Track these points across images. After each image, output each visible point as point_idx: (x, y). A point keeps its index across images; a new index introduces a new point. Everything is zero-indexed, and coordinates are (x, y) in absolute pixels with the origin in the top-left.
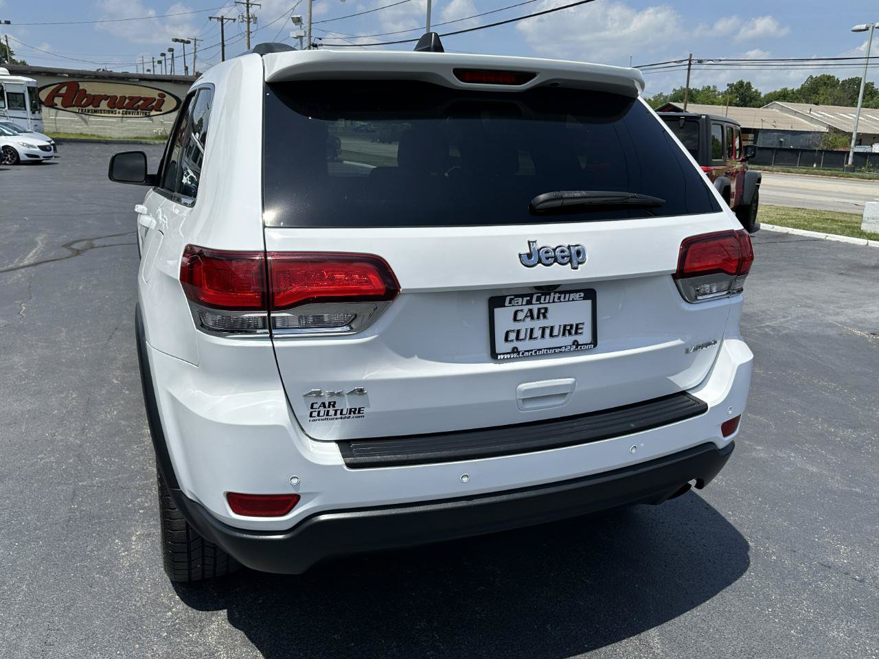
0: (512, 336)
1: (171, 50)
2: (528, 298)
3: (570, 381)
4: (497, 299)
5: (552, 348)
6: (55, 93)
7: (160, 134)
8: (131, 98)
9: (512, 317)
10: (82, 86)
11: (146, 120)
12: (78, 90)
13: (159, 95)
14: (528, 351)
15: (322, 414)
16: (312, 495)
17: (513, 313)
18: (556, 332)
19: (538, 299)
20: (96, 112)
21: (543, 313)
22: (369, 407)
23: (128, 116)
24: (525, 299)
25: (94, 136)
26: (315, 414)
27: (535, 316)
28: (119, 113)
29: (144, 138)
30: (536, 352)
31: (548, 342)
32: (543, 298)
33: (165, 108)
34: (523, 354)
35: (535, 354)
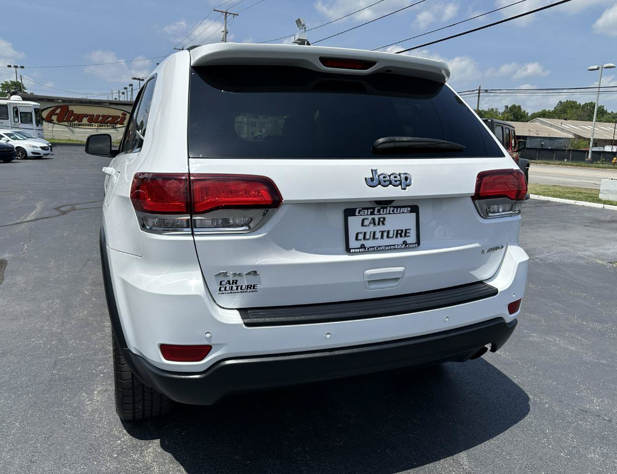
0: (361, 236)
1: (131, 85)
2: (372, 210)
3: (401, 269)
4: (350, 210)
5: (389, 246)
6: (53, 113)
8: (103, 116)
9: (361, 224)
10: (71, 108)
12: (68, 111)
13: (122, 114)
14: (372, 247)
15: (228, 289)
16: (220, 346)
17: (361, 221)
18: (391, 235)
19: (379, 211)
20: (79, 125)
21: (382, 221)
22: (261, 284)
23: (101, 128)
24: (369, 211)
25: (78, 141)
26: (223, 289)
27: (377, 223)
28: (95, 126)
30: (377, 248)
31: (386, 242)
32: (382, 210)
34: (368, 249)
35: (377, 250)
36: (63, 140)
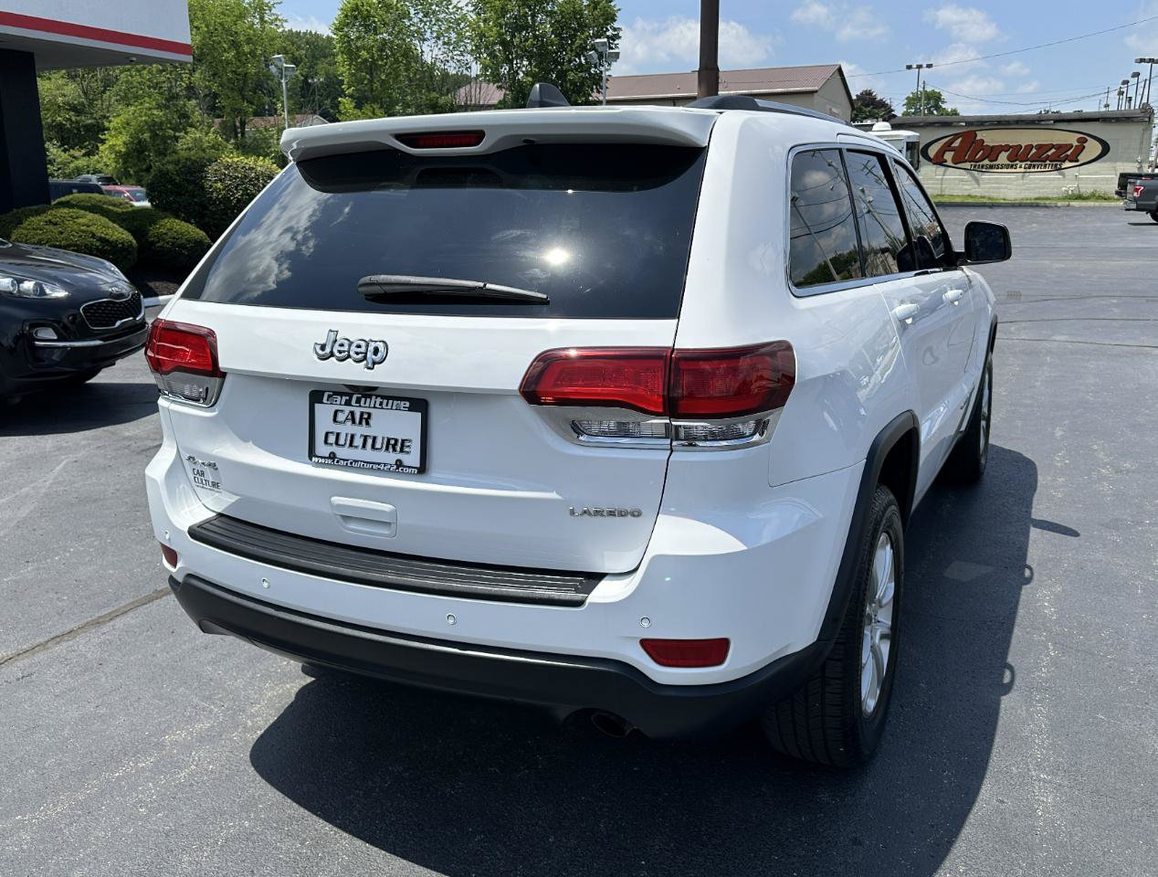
0: (332, 439)
1: (1136, 75)
2: (348, 398)
3: (387, 507)
4: (317, 394)
5: (370, 463)
6: (947, 147)
7: (1070, 193)
8: (1039, 147)
9: (332, 417)
10: (980, 136)
11: (1055, 175)
12: (974, 141)
13: (1079, 140)
14: (344, 460)
15: (199, 480)
17: (332, 414)
18: (378, 445)
19: (358, 401)
20: (991, 167)
21: (366, 419)
23: (1032, 170)
24: (344, 398)
25: (983, 197)
26: (196, 479)
27: (357, 420)
28: (1021, 167)
29: (1050, 199)
30: (351, 463)
31: (368, 454)
32: (363, 400)
33: (1083, 158)
34: (338, 462)
35: (351, 465)
36: (958, 196)
